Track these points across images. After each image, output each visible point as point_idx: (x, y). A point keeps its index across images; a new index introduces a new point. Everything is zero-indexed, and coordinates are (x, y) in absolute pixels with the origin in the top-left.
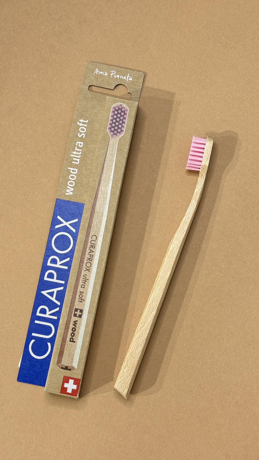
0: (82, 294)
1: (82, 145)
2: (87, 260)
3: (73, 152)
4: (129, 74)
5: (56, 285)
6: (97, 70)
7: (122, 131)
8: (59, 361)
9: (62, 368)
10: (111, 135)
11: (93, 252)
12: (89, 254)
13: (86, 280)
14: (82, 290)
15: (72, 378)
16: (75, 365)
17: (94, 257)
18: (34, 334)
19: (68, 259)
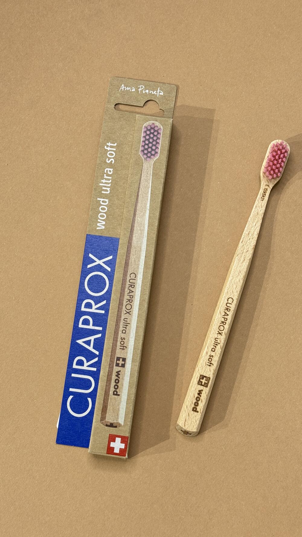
0: (123, 340)
1: (112, 171)
2: (127, 302)
3: (102, 181)
4: (159, 88)
5: (93, 332)
6: (123, 86)
7: (156, 153)
8: (103, 418)
9: (107, 425)
10: (144, 158)
11: (133, 292)
12: (128, 294)
13: (127, 324)
14: (123, 336)
15: (119, 436)
16: (121, 421)
17: (135, 298)
18: (71, 390)
19: (104, 302)
